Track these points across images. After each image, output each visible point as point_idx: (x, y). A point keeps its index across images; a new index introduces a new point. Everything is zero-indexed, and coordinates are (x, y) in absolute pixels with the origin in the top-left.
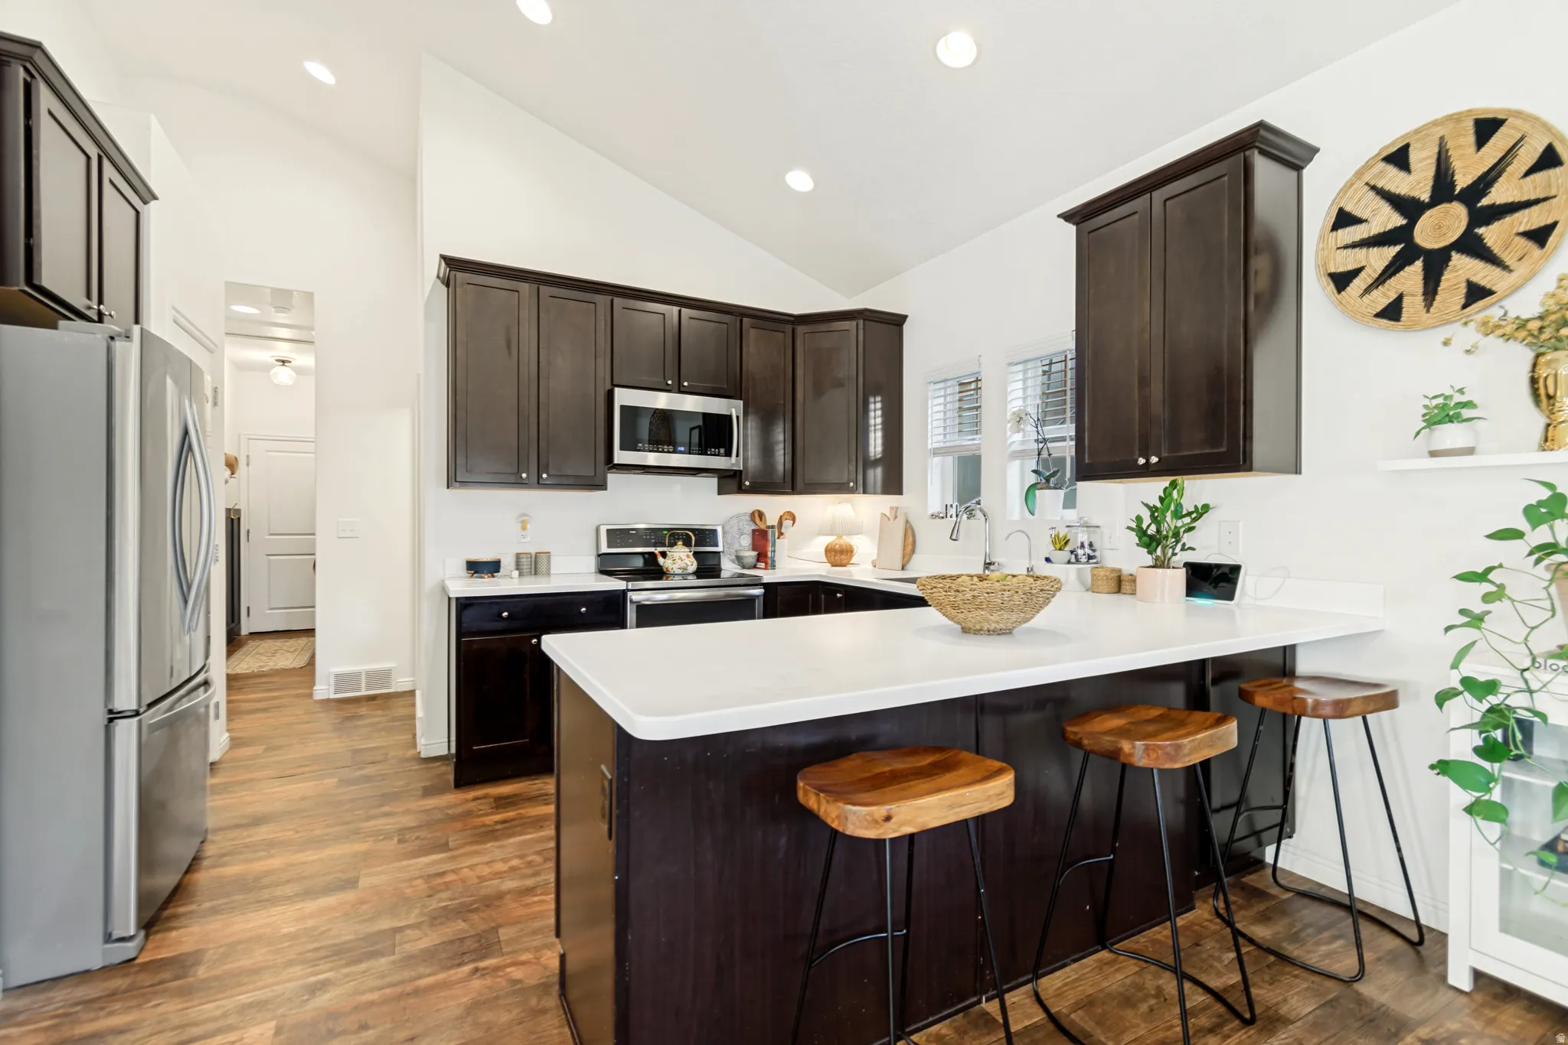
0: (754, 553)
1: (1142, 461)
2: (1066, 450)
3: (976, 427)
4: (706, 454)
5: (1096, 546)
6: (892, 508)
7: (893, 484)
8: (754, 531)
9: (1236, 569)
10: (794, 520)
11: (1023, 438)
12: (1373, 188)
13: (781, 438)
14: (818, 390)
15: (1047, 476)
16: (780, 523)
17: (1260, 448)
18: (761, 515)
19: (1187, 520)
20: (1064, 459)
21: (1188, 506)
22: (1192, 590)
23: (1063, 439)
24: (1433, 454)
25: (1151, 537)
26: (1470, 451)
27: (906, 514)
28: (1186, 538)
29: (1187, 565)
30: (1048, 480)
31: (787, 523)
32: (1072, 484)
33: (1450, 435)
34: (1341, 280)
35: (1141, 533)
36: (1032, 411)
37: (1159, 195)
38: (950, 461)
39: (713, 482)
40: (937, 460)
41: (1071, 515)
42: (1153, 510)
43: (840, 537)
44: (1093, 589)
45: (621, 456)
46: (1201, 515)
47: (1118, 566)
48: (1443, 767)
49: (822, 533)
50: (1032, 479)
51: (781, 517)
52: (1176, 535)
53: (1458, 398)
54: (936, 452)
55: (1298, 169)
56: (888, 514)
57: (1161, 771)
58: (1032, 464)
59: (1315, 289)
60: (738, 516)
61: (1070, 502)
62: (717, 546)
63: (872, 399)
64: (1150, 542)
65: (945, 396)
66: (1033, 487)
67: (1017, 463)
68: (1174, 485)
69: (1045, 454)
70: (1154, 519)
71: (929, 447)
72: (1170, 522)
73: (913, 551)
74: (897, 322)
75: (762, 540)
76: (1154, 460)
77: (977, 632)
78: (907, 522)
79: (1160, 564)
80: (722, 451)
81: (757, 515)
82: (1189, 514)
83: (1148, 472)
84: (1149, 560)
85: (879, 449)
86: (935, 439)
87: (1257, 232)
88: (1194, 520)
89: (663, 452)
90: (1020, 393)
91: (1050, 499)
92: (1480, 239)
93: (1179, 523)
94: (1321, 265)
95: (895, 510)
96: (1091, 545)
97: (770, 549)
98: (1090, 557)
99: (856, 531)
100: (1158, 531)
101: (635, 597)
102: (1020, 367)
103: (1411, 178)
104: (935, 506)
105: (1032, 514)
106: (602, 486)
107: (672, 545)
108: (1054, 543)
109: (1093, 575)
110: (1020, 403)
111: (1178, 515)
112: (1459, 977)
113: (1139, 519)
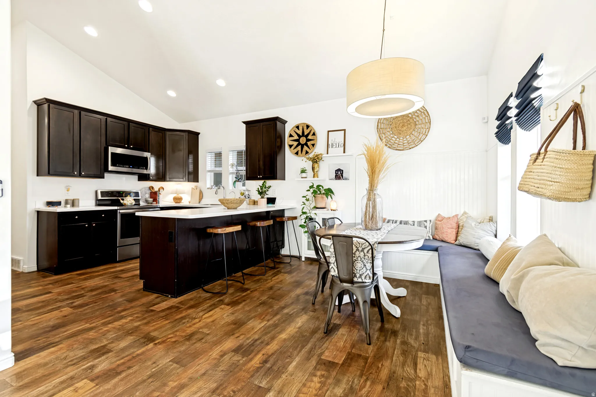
0: (152, 199)
1: (259, 177)
2: (244, 173)
3: (220, 165)
4: (139, 169)
5: (250, 195)
6: (195, 186)
7: (196, 179)
8: (151, 193)
9: (275, 199)
10: (163, 189)
11: (233, 170)
12: (295, 131)
13: (161, 164)
14: (173, 151)
15: (238, 179)
16: (159, 190)
17: (278, 175)
18: (153, 188)
19: (267, 189)
20: (242, 175)
21: (267, 186)
22: (268, 203)
23: (242, 170)
24: (302, 178)
25: (261, 192)
26: (306, 178)
27: (200, 188)
28: (267, 193)
29: (267, 198)
30: (239, 180)
31: (161, 190)
32: (244, 180)
33: (304, 175)
34: (291, 146)
35: (259, 191)
36: (236, 163)
37: (262, 124)
38: (212, 174)
39: (136, 177)
40: (209, 173)
41: (244, 188)
42: (261, 187)
43: (178, 194)
44: (249, 204)
45: (111, 168)
46: (269, 188)
47: (254, 199)
48: (300, 226)
49: (172, 193)
50: (235, 179)
51: (159, 189)
52: (265, 192)
53: (304, 169)
54: (209, 171)
55: (285, 124)
56: (194, 188)
57: (262, 227)
58: (235, 176)
59: (287, 147)
60: (145, 188)
61: (244, 185)
62: (139, 197)
63: (190, 155)
64: (260, 193)
65: (211, 156)
66: (235, 181)
67: (231, 175)
68: (265, 182)
69: (238, 174)
70: (261, 189)
71: (207, 170)
72: (264, 189)
73: (202, 198)
74: (197, 134)
75: (154, 195)
76: (261, 177)
77: (231, 209)
78: (200, 190)
79: (262, 198)
80: (144, 168)
81: (151, 188)
82: (267, 188)
83: (260, 179)
84: (260, 197)
85: (192, 169)
86: (209, 167)
87: (278, 135)
88: (268, 189)
89: (125, 167)
90: (232, 158)
91: (239, 184)
92: (307, 144)
93: (266, 189)
94: (288, 143)
95: (197, 187)
96: (249, 195)
97: (158, 198)
98: (248, 197)
99: (183, 193)
100: (262, 191)
101: (121, 211)
102: (232, 152)
103: (299, 131)
104: (208, 186)
105: (235, 188)
106: (103, 177)
107: (126, 196)
108: (241, 194)
109: (249, 201)
110: (232, 161)
111: (265, 188)
112: (303, 259)
113: (258, 189)
